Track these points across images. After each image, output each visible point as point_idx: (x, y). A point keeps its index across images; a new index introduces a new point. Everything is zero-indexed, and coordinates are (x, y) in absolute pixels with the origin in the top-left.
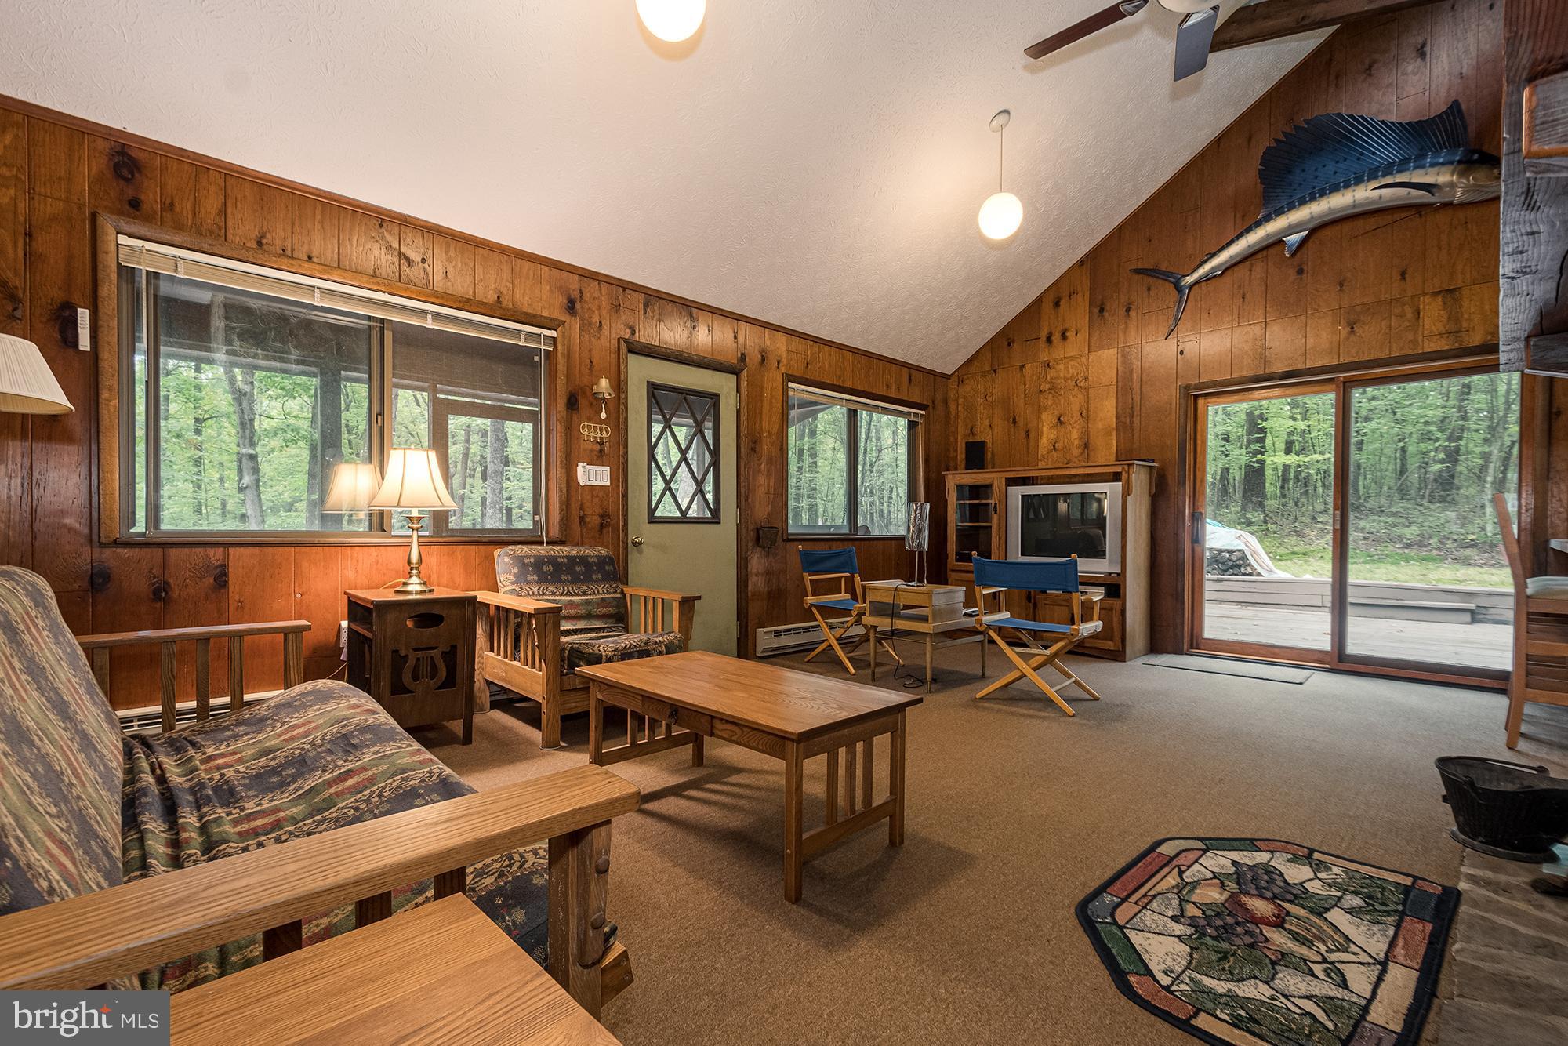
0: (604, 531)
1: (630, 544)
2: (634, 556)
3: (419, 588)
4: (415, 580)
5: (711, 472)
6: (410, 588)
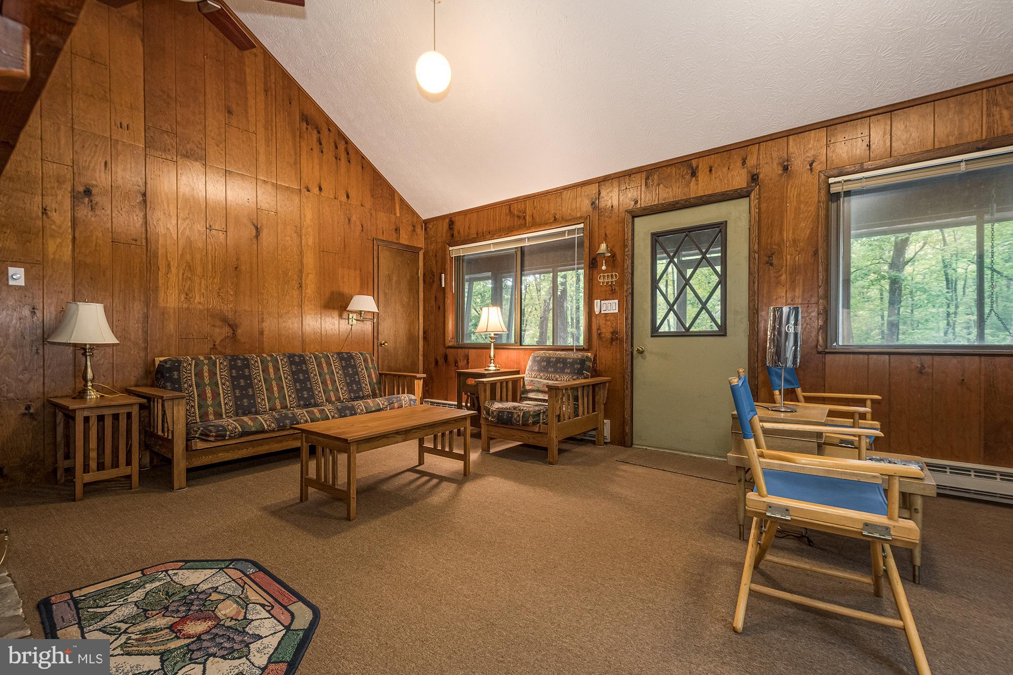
0: (614, 343)
1: (635, 352)
2: (638, 361)
3: (494, 368)
4: (492, 365)
5: (718, 291)
6: (490, 368)
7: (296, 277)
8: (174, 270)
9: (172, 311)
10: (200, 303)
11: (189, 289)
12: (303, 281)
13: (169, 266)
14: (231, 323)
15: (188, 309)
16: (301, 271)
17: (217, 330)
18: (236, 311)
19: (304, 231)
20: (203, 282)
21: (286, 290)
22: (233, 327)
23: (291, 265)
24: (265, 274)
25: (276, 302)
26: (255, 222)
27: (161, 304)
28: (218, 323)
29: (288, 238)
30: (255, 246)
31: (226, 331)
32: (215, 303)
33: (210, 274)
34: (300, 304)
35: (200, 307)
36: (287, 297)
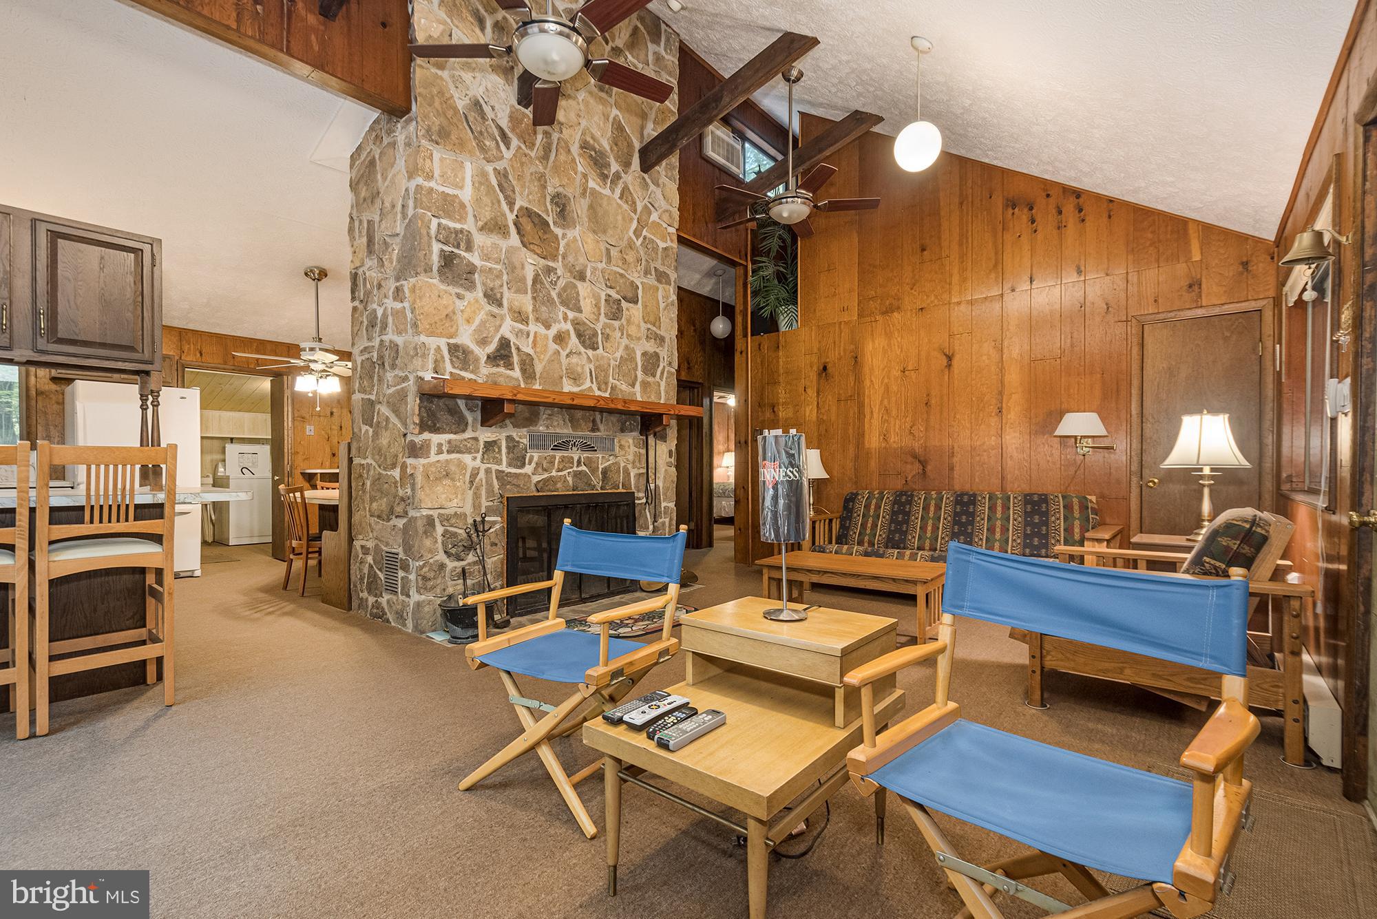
7: (994, 401)
8: (875, 415)
9: (873, 451)
10: (894, 442)
11: (886, 430)
12: (1004, 405)
13: (872, 412)
14: (922, 459)
15: (885, 448)
16: (1001, 393)
17: (909, 466)
18: (926, 447)
19: (1006, 344)
20: (898, 422)
21: (980, 418)
22: (923, 463)
23: (987, 388)
24: (957, 404)
25: (968, 432)
26: (947, 351)
27: (867, 445)
28: (910, 459)
29: (985, 358)
30: (946, 377)
31: (917, 467)
32: (907, 442)
33: (903, 414)
34: (1000, 432)
35: (895, 445)
36: (983, 426)
